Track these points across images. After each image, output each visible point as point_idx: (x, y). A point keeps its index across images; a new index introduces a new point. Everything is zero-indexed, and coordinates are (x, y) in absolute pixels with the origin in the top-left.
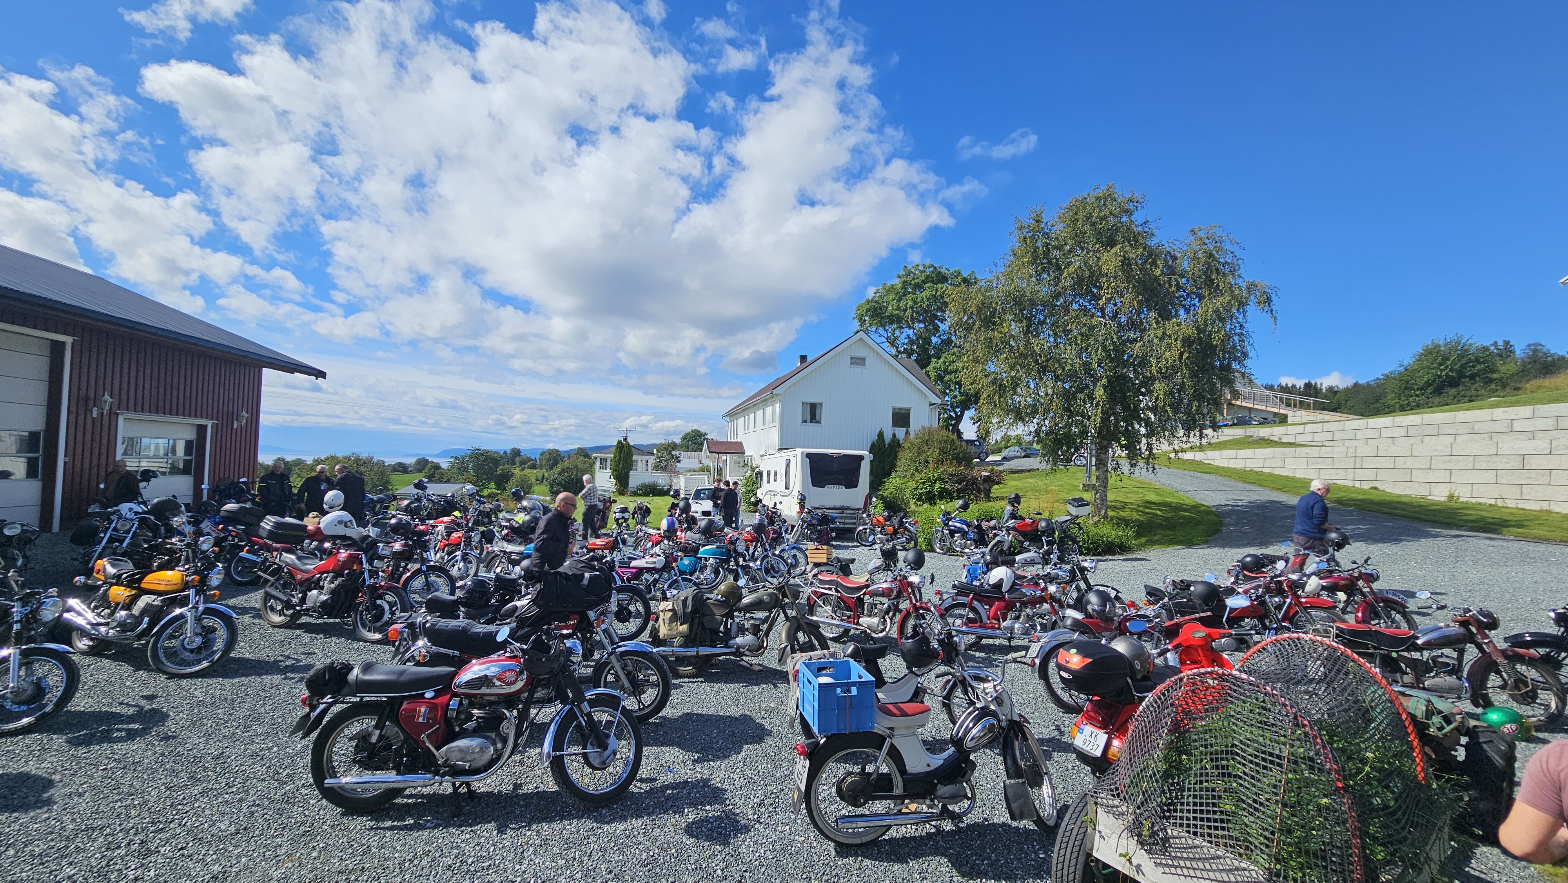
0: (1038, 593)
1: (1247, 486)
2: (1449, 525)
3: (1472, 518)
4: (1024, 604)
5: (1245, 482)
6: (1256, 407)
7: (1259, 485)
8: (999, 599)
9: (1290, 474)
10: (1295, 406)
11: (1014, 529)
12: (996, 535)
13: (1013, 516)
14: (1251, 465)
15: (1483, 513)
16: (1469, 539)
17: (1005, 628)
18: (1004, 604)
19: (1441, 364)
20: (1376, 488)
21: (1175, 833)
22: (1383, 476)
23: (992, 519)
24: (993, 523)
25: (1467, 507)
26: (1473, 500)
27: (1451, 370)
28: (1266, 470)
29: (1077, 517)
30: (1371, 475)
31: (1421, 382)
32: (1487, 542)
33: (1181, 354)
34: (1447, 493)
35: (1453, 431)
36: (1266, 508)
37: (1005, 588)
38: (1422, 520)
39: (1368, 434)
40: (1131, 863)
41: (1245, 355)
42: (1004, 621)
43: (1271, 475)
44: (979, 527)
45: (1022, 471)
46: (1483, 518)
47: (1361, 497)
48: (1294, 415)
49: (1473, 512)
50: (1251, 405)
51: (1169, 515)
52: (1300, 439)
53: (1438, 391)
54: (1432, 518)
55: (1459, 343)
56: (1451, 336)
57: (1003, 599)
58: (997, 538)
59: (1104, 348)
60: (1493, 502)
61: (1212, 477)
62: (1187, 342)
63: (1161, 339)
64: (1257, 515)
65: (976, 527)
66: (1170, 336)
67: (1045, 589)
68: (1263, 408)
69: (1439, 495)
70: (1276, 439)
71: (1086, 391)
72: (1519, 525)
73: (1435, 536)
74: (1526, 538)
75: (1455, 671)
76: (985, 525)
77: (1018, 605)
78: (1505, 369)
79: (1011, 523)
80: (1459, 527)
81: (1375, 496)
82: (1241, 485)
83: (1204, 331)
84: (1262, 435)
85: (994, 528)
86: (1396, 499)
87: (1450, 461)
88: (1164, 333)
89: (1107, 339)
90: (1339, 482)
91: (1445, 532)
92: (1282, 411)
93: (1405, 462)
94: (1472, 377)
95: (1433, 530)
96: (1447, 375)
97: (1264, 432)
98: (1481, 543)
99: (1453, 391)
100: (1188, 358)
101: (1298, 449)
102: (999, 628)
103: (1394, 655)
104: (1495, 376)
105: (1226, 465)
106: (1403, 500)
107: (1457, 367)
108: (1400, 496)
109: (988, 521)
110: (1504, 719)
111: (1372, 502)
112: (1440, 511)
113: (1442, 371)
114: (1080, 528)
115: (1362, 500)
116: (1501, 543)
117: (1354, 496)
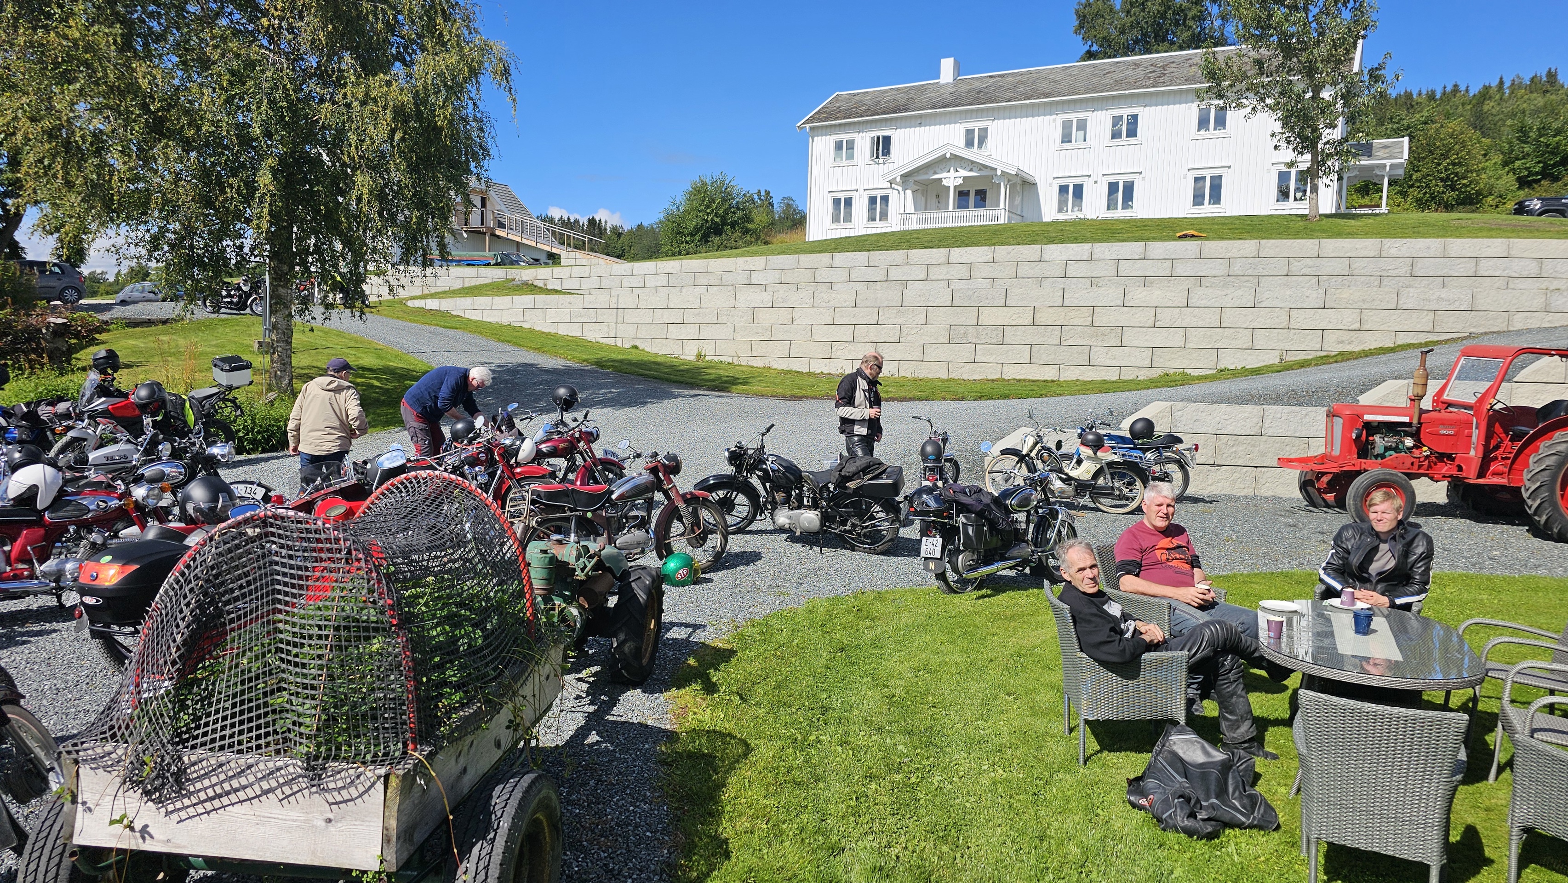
0: (114, 503)
1: (501, 346)
2: (691, 385)
3: (712, 377)
4: (87, 526)
5: (499, 340)
6: (525, 241)
7: (515, 344)
8: (29, 524)
9: (553, 331)
10: (569, 245)
11: (105, 414)
12: (69, 428)
13: (103, 390)
14: (509, 318)
15: (722, 372)
16: (703, 398)
17: (45, 574)
18: (42, 532)
19: (708, 207)
20: (636, 347)
21: (194, 758)
22: (643, 332)
23: (61, 399)
24: (62, 407)
25: (711, 366)
26: (716, 359)
27: (716, 215)
28: (526, 326)
29: (230, 388)
30: (630, 330)
31: (691, 225)
32: (717, 400)
33: (393, 132)
34: (696, 352)
35: (705, 282)
36: (518, 372)
37: (42, 502)
38: (669, 381)
39: (635, 282)
40: (132, 829)
41: (487, 153)
42: (41, 562)
43: (531, 331)
44: (31, 416)
45: (150, 323)
46: (720, 377)
47: (620, 357)
48: (567, 255)
49: (713, 371)
50: (518, 239)
51: (390, 386)
52: (568, 285)
53: (705, 239)
54: (679, 378)
55: (723, 182)
56: (717, 175)
57: (40, 521)
58: (71, 434)
59: (272, 103)
60: (730, 360)
61: (458, 334)
62: (400, 113)
63: (363, 103)
64: (506, 381)
65: (25, 416)
66: (375, 100)
67: (127, 494)
68: (534, 244)
69: (688, 354)
70: (540, 284)
71: (243, 174)
72: (745, 383)
73: (676, 397)
74: (747, 394)
75: (643, 524)
76: (44, 411)
77: (72, 529)
78: (759, 218)
79: (100, 403)
80: (699, 386)
81: (634, 356)
82: (494, 344)
83: (425, 102)
84: (525, 278)
85: (67, 416)
86: (652, 359)
87: (698, 314)
88: (367, 94)
89: (275, 87)
90: (602, 340)
91: (686, 392)
92: (554, 251)
93: (662, 315)
94: (733, 225)
95: (676, 391)
96: (712, 219)
97: (527, 274)
98: (712, 401)
99: (716, 240)
100: (403, 139)
101: (561, 296)
102: (32, 576)
103: (589, 515)
104: (750, 226)
105: (479, 318)
106: (659, 360)
107: (721, 212)
108: (657, 355)
109: (52, 404)
110: (679, 565)
111: (630, 363)
112: (687, 371)
113: (708, 214)
114: (237, 407)
115: (621, 361)
116: (726, 400)
117: (614, 356)
